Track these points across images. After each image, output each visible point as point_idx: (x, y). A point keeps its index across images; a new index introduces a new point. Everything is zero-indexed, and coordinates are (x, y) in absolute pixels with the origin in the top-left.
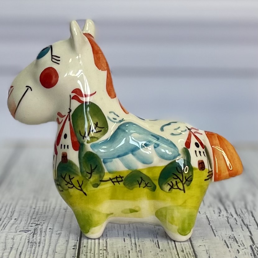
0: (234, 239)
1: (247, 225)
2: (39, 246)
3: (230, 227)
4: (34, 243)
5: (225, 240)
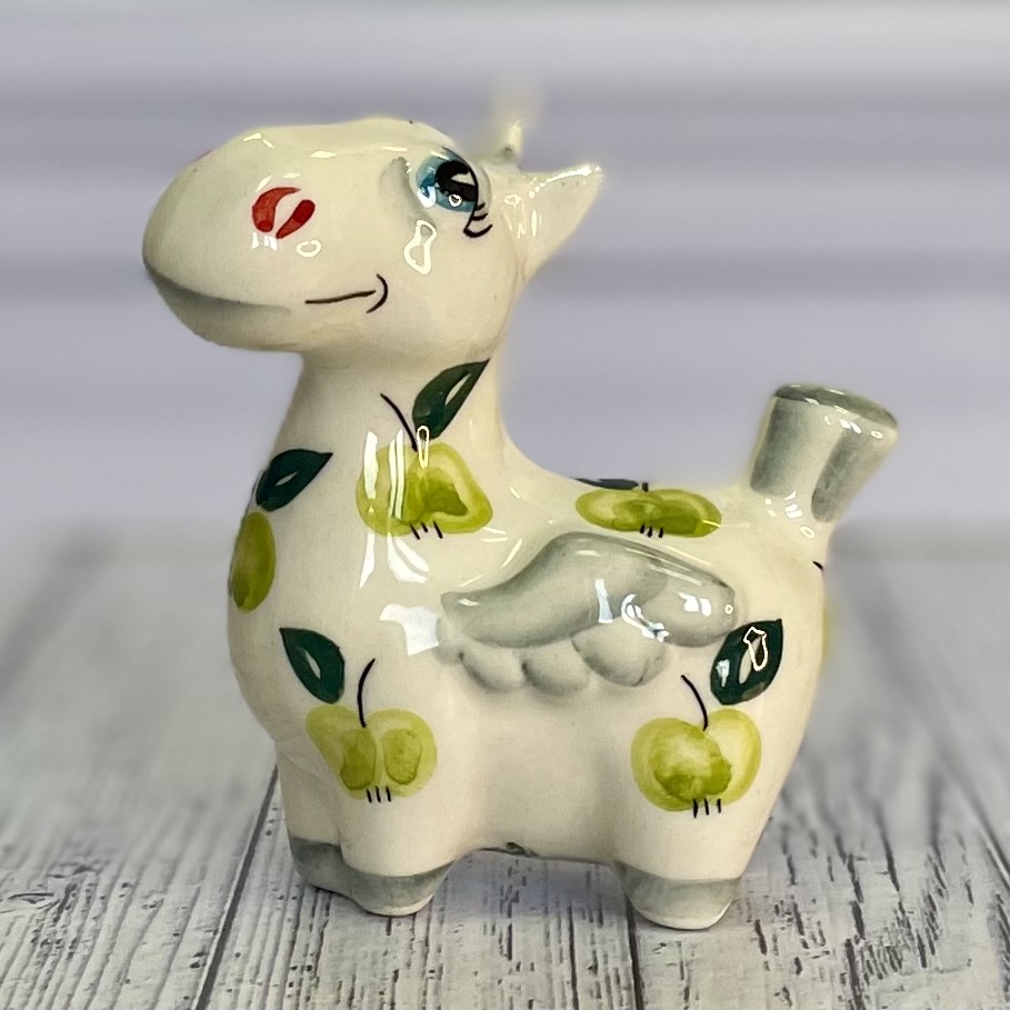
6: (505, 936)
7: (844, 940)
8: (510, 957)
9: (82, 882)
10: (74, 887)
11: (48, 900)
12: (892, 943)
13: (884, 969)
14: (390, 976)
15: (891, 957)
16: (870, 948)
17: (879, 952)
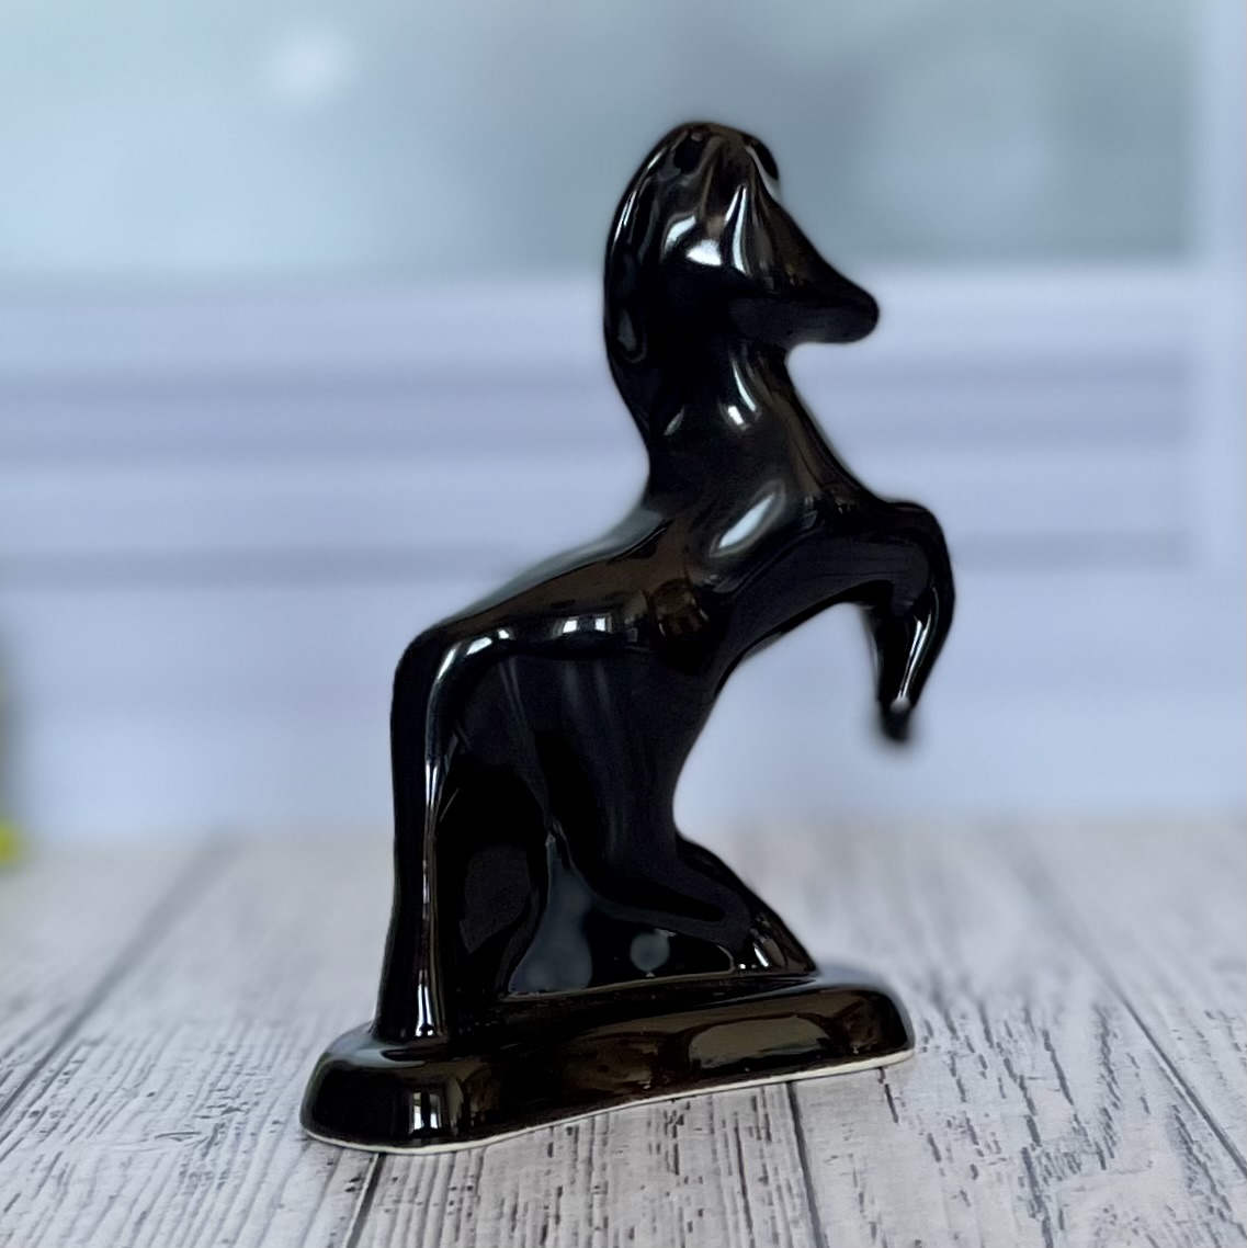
0: (966, 1128)
1: (1022, 1078)
2: (220, 1186)
3: (957, 1089)
4: (204, 1177)
5: (930, 1135)
6: (671, 1153)
7: (1020, 1148)
8: (677, 1172)
9: (230, 1121)
10: (223, 1125)
11: (195, 1138)
12: (1069, 1149)
13: (1063, 1172)
14: (554, 1192)
15: (1069, 1162)
16: (1048, 1155)
17: (1056, 1158)
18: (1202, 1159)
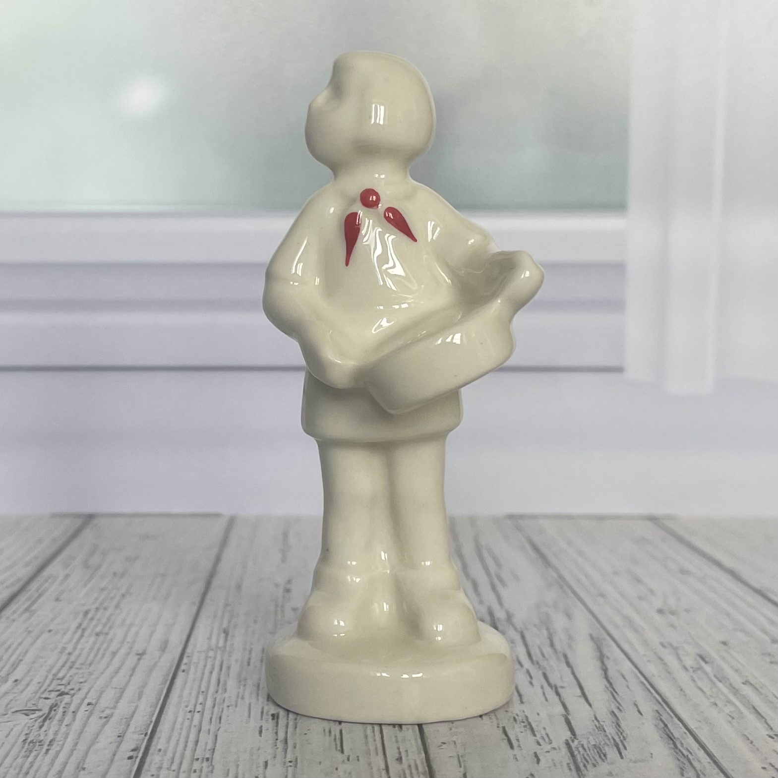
6: (338, 736)
7: (564, 740)
8: (342, 752)
11: (38, 714)
12: (596, 742)
13: (595, 760)
14: (262, 764)
15: (598, 752)
16: (583, 746)
17: (589, 748)
18: (686, 753)
